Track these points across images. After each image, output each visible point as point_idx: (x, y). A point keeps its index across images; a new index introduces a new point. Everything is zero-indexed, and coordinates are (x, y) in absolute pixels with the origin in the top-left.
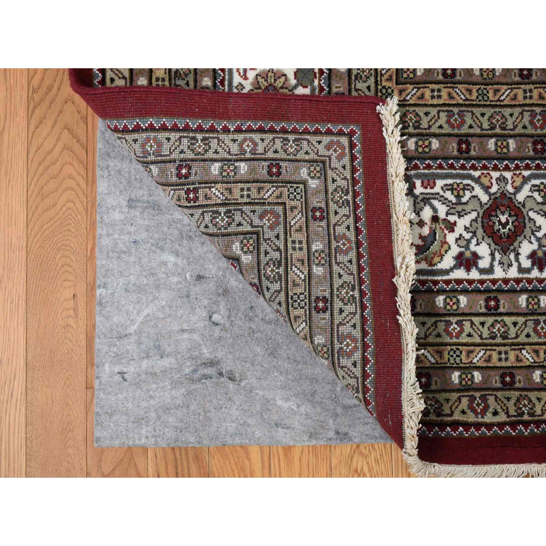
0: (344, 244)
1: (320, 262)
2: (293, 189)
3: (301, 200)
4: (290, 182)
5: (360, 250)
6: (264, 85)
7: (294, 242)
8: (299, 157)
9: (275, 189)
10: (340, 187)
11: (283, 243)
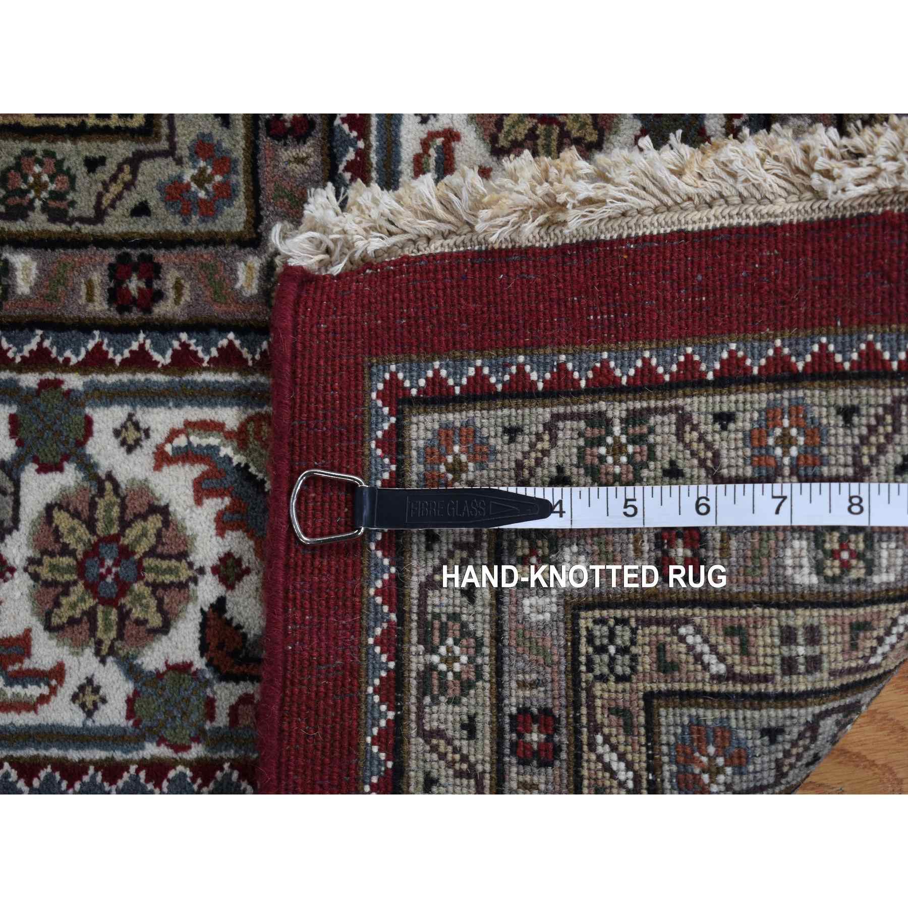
0: (786, 441)
1: (858, 556)
2: (597, 659)
3: (633, 623)
4: (574, 671)
5: (800, 366)
6: (83, 600)
7: (789, 666)
8: (484, 630)
9: (599, 738)
10: (581, 453)
11: (795, 712)
